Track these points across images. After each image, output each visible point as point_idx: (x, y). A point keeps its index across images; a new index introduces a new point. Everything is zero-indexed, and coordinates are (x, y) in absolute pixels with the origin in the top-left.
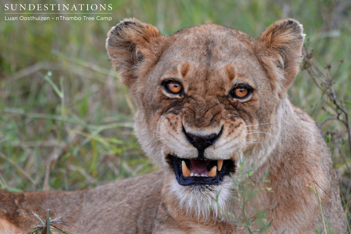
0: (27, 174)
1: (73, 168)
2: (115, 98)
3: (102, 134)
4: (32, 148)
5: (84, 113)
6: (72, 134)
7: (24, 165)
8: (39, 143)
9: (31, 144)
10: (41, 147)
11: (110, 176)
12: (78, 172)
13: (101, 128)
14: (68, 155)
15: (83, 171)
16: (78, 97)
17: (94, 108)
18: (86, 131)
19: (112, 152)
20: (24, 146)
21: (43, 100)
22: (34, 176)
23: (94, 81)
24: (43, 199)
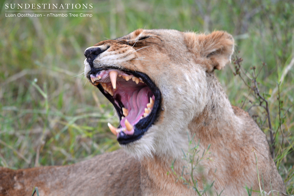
0: (21, 155)
1: (56, 149)
2: (83, 93)
3: (77, 122)
4: (24, 135)
5: (61, 106)
6: (53, 123)
7: (19, 149)
8: (28, 131)
9: (23, 132)
10: (31, 135)
11: (83, 154)
12: (59, 152)
13: (75, 119)
14: (52, 140)
15: (63, 151)
16: (55, 94)
17: (68, 101)
18: (63, 120)
19: (84, 136)
20: (18, 134)
21: (29, 98)
22: (26, 156)
23: (67, 81)
24: (36, 173)
